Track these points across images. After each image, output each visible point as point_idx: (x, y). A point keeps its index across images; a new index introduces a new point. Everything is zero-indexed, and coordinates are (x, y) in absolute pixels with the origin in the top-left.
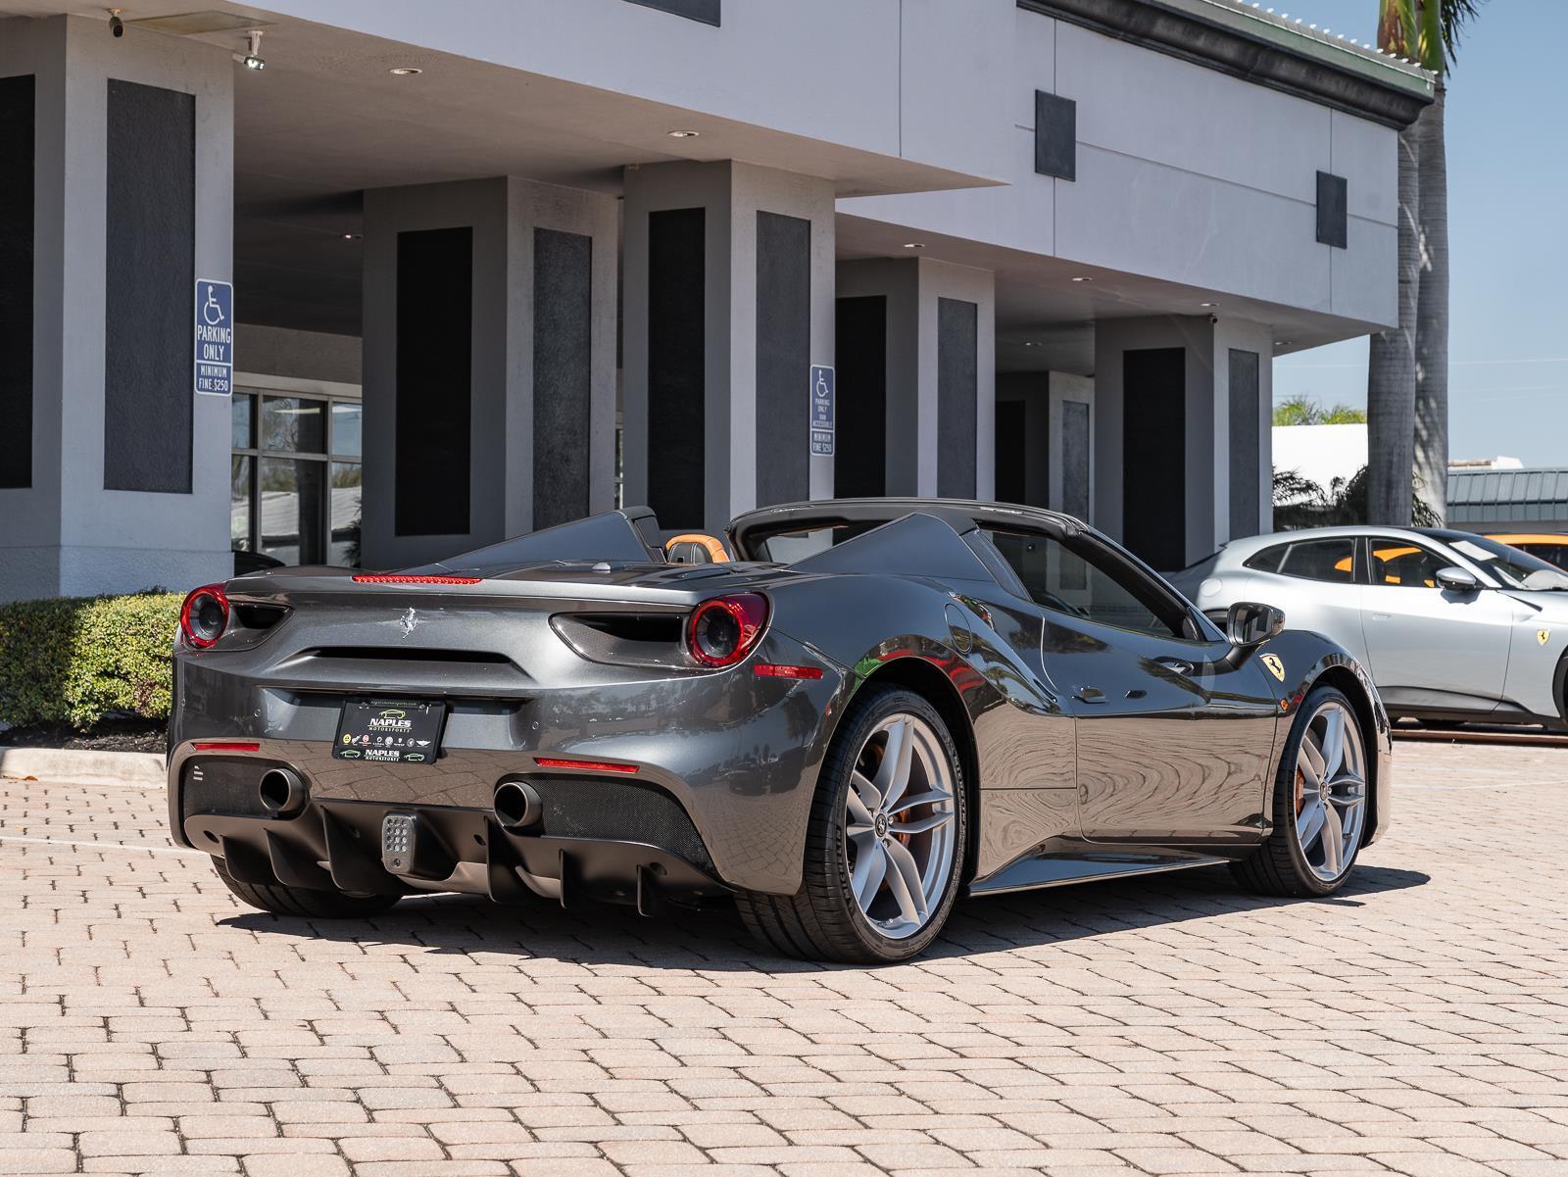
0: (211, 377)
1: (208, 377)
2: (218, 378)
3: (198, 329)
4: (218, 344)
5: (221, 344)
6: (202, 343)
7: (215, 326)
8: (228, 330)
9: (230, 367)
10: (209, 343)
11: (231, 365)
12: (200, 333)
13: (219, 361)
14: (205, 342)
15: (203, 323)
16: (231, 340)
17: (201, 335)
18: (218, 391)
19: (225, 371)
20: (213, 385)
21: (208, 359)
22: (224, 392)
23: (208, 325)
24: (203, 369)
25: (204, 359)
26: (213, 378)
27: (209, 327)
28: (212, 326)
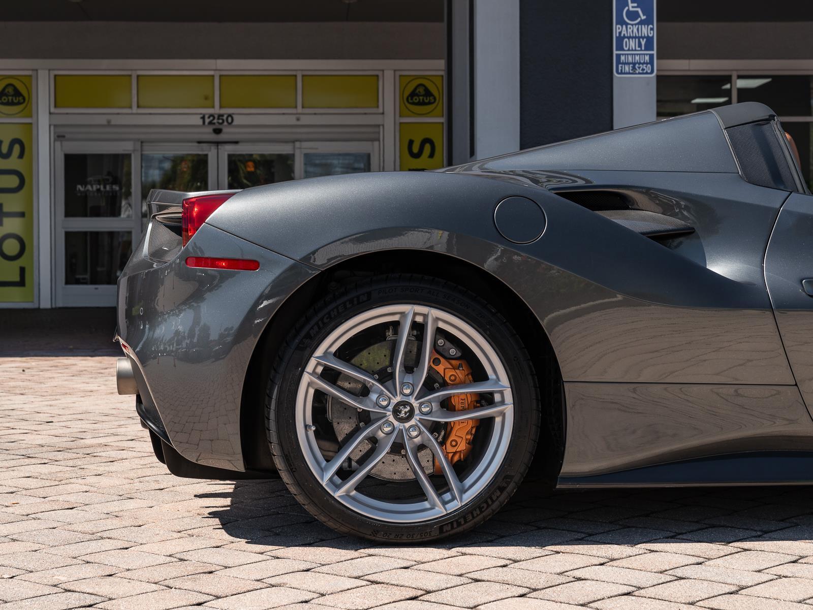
0: (632, 63)
1: (629, 64)
2: (640, 63)
3: (617, 29)
4: (639, 38)
5: (643, 38)
6: (621, 39)
7: (636, 24)
8: (651, 26)
9: (653, 55)
10: (629, 38)
11: (655, 52)
12: (618, 31)
13: (641, 50)
14: (624, 37)
15: (621, 22)
16: (654, 34)
17: (620, 33)
18: (639, 73)
19: (647, 58)
20: (634, 68)
21: (629, 50)
22: (647, 73)
23: (627, 24)
24: (623, 58)
25: (624, 50)
26: (634, 64)
27: (629, 26)
28: (632, 25)
